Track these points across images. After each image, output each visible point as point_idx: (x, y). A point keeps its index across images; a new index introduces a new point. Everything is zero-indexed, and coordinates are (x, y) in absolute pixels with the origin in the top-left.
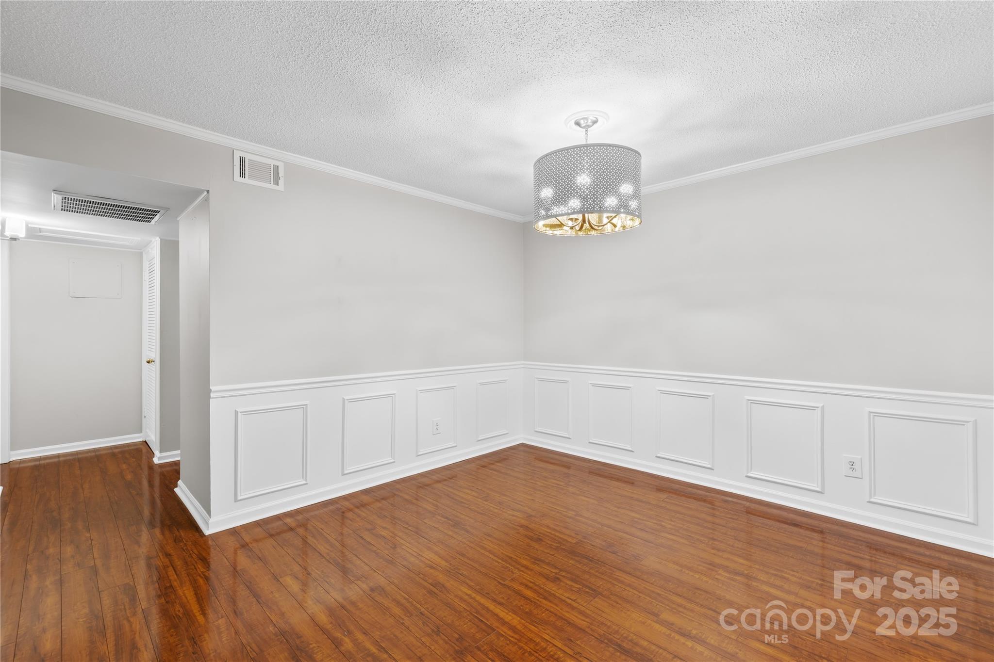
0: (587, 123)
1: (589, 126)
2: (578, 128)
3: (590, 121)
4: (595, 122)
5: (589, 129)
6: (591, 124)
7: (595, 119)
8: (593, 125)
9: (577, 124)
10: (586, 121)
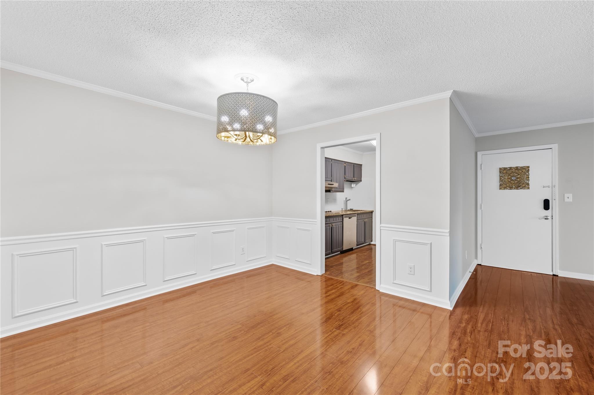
0: (247, 80)
1: (249, 83)
2: (242, 81)
3: (249, 80)
4: (252, 81)
5: (249, 84)
6: (250, 81)
7: (252, 79)
8: (251, 82)
9: (242, 80)
10: (247, 79)
